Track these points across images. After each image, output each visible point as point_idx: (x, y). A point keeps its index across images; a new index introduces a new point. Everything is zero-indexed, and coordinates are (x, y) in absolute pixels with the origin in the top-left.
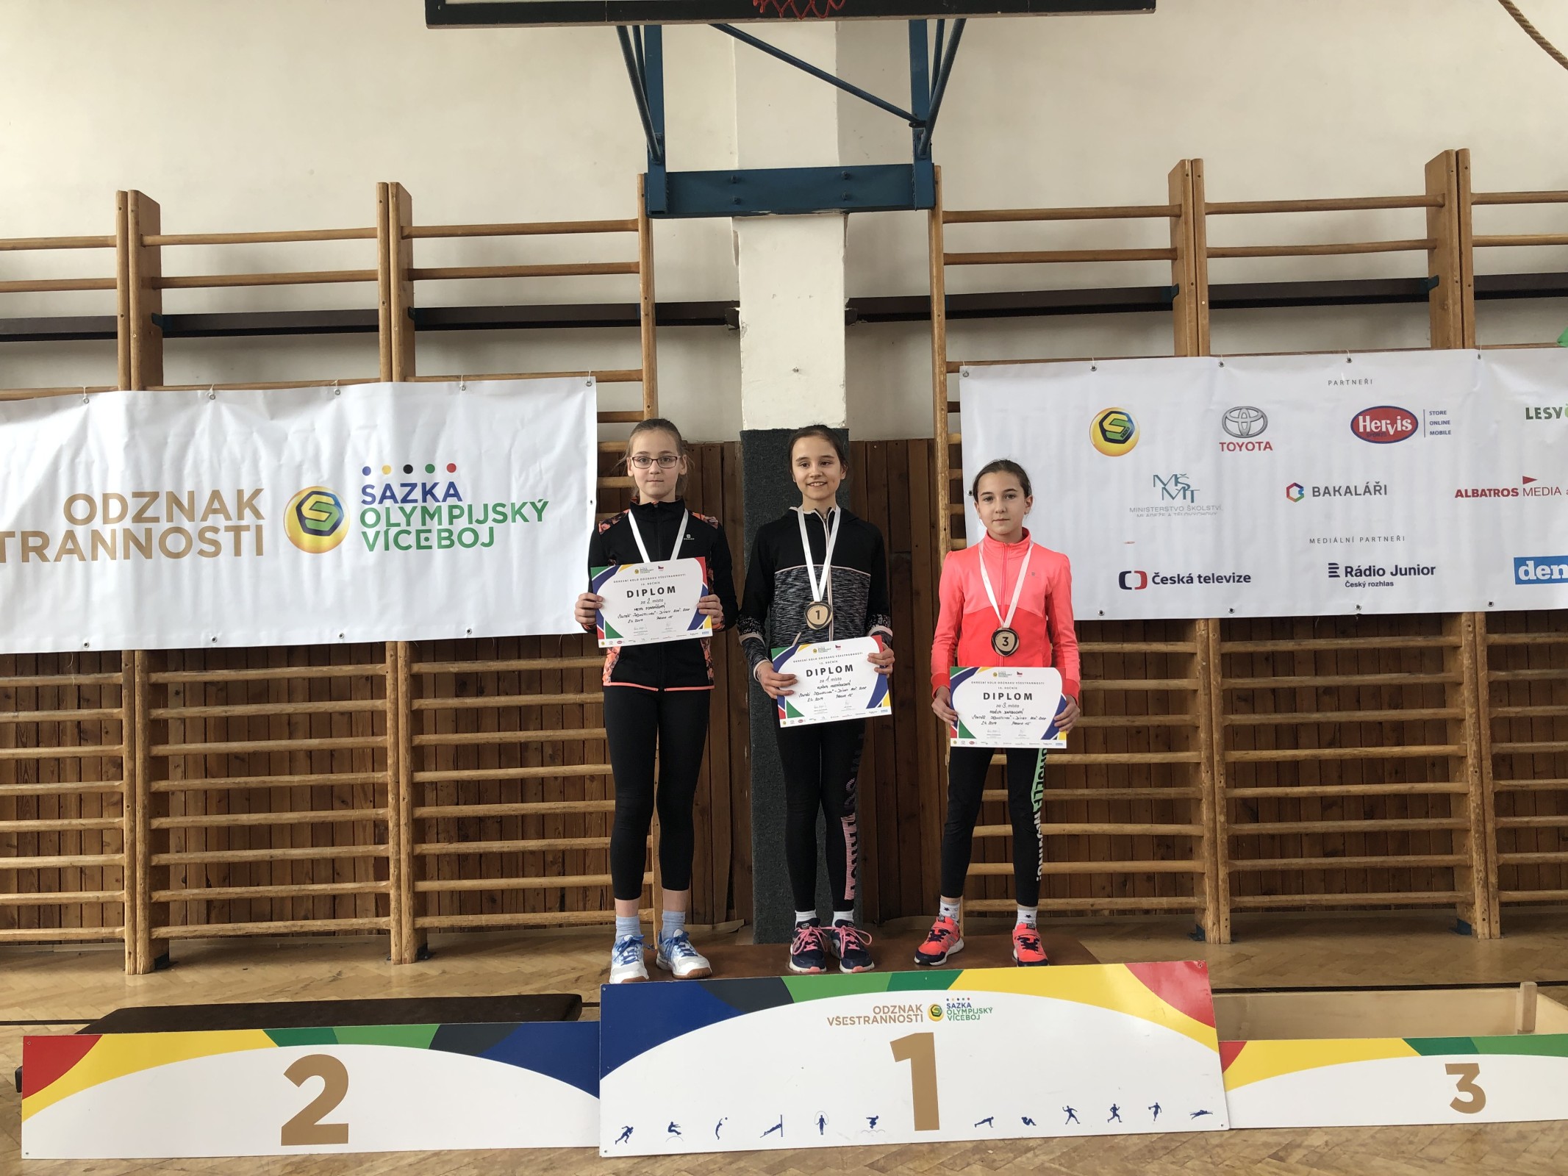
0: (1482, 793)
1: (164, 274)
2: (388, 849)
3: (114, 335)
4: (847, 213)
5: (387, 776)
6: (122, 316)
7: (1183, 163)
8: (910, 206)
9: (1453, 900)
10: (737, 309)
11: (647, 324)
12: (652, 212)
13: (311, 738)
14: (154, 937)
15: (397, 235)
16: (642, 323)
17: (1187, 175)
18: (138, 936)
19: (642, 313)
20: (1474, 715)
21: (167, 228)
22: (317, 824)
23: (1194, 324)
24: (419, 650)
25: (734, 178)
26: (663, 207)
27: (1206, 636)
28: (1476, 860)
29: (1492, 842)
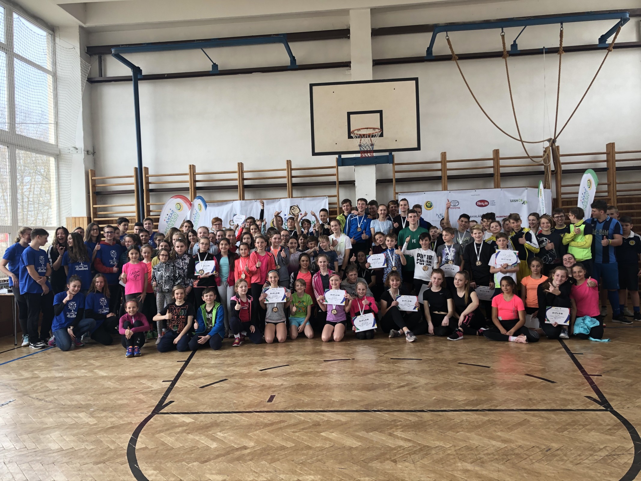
1: (245, 177)
4: (376, 164)
6: (239, 185)
7: (443, 152)
8: (389, 163)
10: (355, 182)
11: (337, 185)
12: (338, 165)
15: (290, 170)
17: (444, 155)
23: (444, 184)
25: (354, 159)
26: (341, 165)
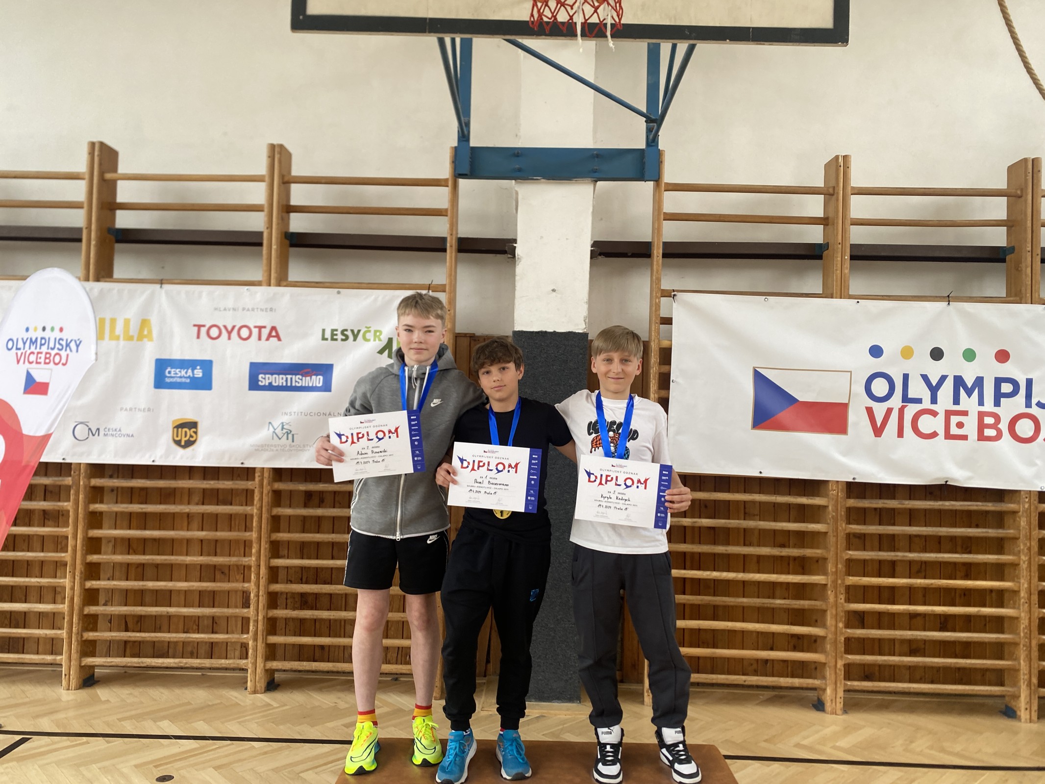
0: (1030, 618)
2: (250, 612)
3: (79, 240)
4: (596, 181)
5: (252, 560)
6: (86, 228)
7: (837, 157)
8: (641, 177)
9: (1004, 693)
10: (515, 245)
11: (451, 253)
12: (458, 174)
13: (202, 530)
14: (83, 664)
15: (279, 181)
16: (448, 251)
17: (840, 166)
18: (72, 663)
19: (448, 245)
20: (1026, 563)
21: (122, 169)
22: (203, 591)
23: (839, 272)
24: (279, 474)
25: (518, 153)
26: (466, 171)
27: (836, 494)
28: (1023, 665)
29: (1035, 654)
